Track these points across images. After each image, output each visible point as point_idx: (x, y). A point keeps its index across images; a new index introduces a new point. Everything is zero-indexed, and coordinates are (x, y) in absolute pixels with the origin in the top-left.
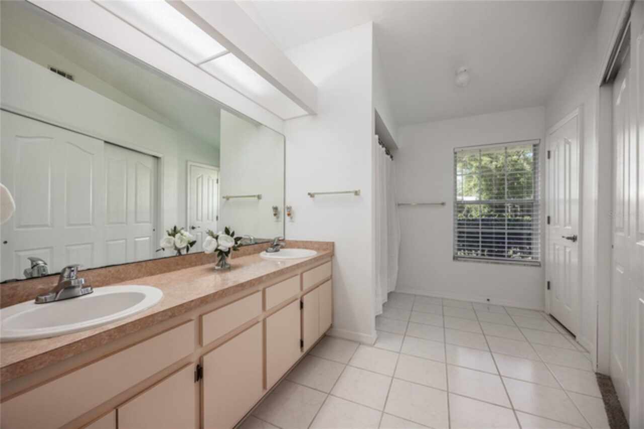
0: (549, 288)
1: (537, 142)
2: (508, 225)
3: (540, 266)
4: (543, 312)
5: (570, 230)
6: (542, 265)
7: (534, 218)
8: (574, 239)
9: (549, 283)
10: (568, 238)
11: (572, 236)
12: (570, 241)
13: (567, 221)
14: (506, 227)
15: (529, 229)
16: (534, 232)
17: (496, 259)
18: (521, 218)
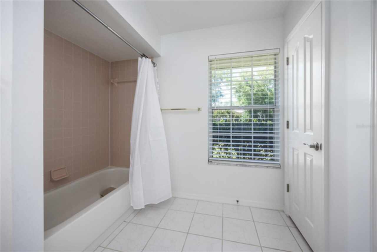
0: (288, 191)
1: (277, 51)
2: (255, 129)
3: (280, 168)
4: (283, 211)
5: (313, 137)
6: (282, 167)
7: (275, 123)
8: (317, 147)
9: (288, 186)
10: (311, 146)
11: (315, 143)
12: (313, 149)
13: (308, 127)
14: (253, 131)
15: (272, 133)
16: (275, 136)
17: (244, 162)
18: (265, 122)
